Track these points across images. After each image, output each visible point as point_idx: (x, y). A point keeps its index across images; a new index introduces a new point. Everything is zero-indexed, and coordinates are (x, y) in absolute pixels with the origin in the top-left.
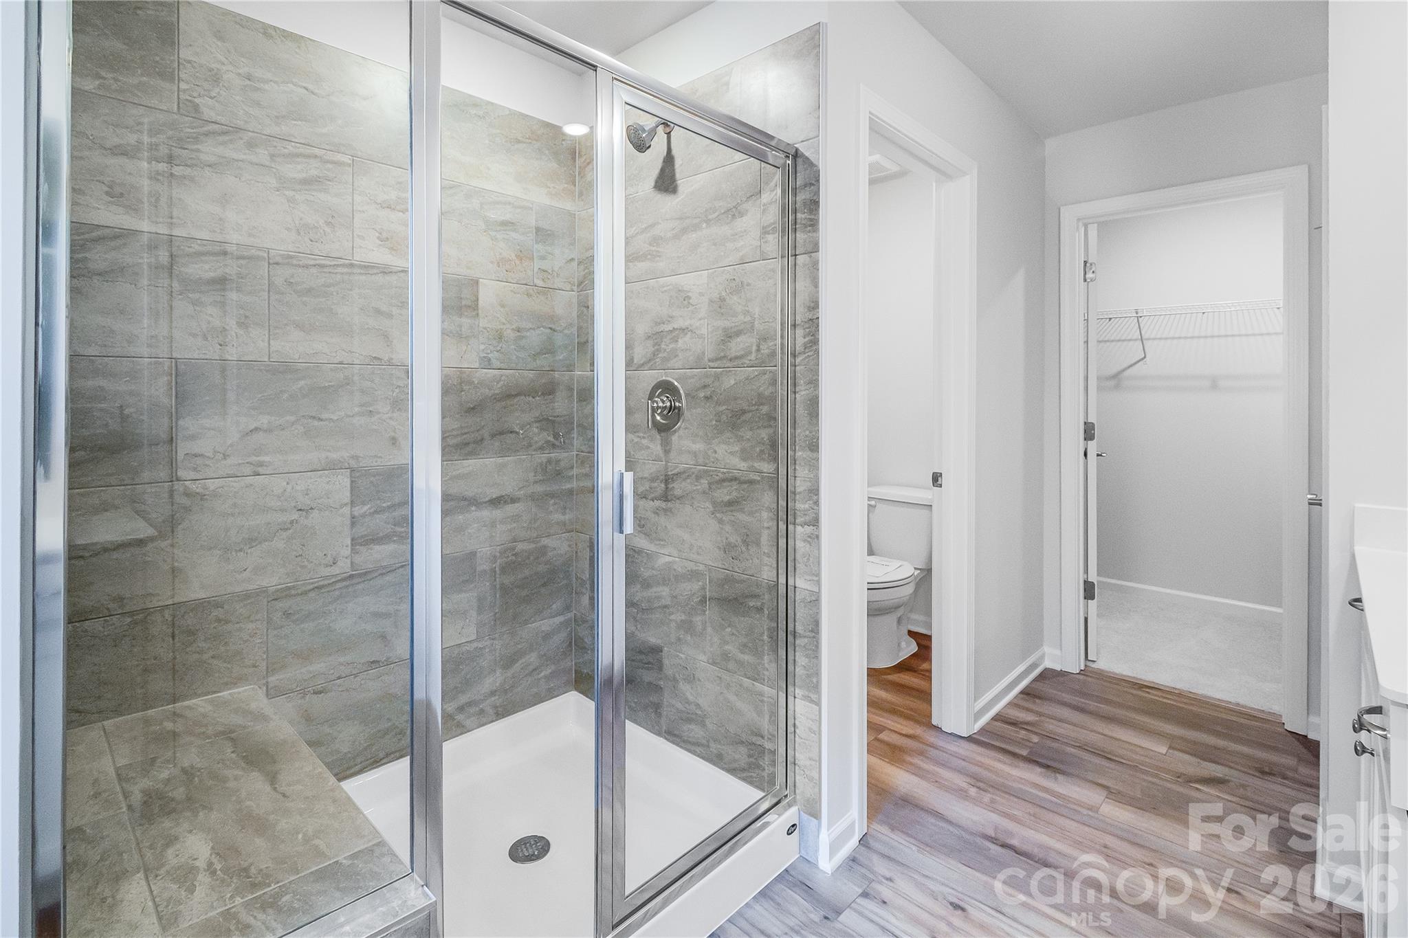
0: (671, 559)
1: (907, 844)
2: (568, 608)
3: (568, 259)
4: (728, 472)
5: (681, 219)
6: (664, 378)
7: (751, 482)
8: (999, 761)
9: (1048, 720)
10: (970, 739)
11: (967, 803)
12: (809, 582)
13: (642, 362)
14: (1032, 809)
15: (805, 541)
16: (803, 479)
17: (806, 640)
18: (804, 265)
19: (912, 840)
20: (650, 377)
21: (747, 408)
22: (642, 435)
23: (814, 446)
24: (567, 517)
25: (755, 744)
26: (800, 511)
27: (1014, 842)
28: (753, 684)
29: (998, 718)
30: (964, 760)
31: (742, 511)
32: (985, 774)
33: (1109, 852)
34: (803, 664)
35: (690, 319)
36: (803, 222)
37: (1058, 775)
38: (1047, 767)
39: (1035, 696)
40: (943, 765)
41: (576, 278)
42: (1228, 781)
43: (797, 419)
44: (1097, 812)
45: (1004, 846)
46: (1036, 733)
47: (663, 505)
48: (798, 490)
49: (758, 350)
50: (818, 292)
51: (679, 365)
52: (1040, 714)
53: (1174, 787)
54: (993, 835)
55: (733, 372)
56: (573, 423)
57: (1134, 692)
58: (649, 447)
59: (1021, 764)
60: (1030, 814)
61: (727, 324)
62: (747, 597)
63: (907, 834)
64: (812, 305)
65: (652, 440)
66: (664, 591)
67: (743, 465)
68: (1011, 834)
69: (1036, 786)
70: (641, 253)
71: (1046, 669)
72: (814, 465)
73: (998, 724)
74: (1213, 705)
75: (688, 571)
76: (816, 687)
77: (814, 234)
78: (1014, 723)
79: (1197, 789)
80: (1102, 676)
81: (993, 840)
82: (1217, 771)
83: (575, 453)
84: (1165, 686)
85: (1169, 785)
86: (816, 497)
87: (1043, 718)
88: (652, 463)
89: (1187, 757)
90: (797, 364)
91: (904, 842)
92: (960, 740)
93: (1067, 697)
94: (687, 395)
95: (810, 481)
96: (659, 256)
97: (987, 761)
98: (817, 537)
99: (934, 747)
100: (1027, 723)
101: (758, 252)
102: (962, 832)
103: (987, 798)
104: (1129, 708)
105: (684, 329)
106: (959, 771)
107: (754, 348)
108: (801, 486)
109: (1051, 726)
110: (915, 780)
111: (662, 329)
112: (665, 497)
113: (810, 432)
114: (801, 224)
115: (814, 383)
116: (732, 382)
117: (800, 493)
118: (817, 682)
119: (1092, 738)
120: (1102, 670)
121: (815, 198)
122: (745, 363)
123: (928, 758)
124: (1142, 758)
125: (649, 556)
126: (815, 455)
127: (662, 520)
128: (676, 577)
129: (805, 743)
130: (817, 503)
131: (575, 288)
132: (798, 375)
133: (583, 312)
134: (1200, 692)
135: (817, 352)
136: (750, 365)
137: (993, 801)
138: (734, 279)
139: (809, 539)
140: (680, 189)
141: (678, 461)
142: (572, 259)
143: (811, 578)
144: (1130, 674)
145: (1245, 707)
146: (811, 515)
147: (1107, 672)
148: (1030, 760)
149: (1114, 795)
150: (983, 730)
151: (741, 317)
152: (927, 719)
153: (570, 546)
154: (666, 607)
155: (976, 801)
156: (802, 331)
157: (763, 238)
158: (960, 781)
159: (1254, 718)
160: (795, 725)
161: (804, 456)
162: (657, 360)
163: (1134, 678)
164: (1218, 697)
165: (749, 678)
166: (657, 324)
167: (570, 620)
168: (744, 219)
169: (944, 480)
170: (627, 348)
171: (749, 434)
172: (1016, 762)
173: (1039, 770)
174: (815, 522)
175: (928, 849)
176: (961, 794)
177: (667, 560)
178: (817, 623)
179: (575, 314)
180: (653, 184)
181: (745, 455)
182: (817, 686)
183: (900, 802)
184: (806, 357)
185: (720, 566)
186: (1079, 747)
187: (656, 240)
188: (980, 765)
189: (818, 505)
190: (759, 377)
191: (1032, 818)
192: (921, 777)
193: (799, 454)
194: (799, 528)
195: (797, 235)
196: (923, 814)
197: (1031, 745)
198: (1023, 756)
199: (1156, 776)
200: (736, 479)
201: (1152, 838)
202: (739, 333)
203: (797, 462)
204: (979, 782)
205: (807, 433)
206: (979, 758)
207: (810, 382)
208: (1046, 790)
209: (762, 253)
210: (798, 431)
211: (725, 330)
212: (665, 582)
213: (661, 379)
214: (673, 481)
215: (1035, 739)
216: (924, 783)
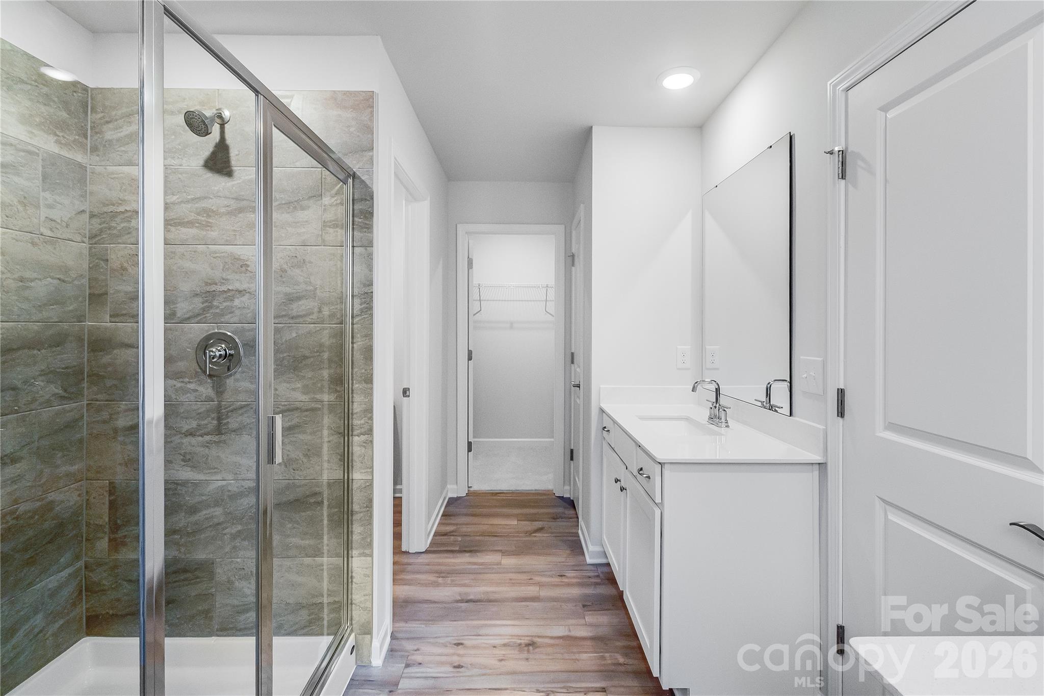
0: (224, 483)
1: (418, 626)
2: (77, 557)
3: (79, 210)
4: (289, 405)
5: (237, 199)
6: (216, 331)
7: (313, 410)
8: (447, 558)
9: (461, 526)
10: (427, 552)
11: (440, 588)
12: (364, 474)
13: (187, 316)
14: (472, 576)
15: (360, 446)
16: (359, 403)
17: (362, 515)
18: (361, 254)
19: (419, 622)
20: (197, 331)
21: (308, 355)
22: (187, 380)
23: (369, 380)
24: (76, 467)
25: (316, 604)
26: (356, 426)
27: (472, 597)
28: (314, 560)
29: (436, 534)
30: (428, 565)
31: (305, 432)
32: (443, 568)
33: (513, 581)
34: (359, 532)
35: (248, 283)
36: (360, 224)
37: (477, 554)
38: (470, 551)
39: (450, 516)
40: (419, 572)
41: (88, 231)
42: (544, 528)
43: (354, 361)
44: (501, 564)
45: (467, 601)
46: (459, 536)
47: (216, 438)
48: (355, 411)
49: (320, 311)
50: (372, 275)
51: (236, 319)
52: (457, 524)
53: (527, 539)
54: (460, 599)
55: (295, 327)
56: (83, 373)
57: (495, 498)
58: (198, 390)
59: (458, 555)
60: (472, 580)
61: (288, 290)
62: (308, 496)
63: (415, 620)
64: (368, 283)
65: (201, 383)
66: (218, 511)
67: (303, 398)
68: (467, 594)
69: (470, 563)
70: (187, 220)
71: (449, 498)
72: (369, 393)
73: (437, 538)
74: (527, 493)
75: (246, 488)
76: (370, 545)
77: (369, 235)
78: (445, 534)
79: (535, 536)
80: (476, 494)
81: (462, 601)
82: (538, 524)
83: (85, 402)
84: (507, 490)
85: (524, 539)
86: (370, 415)
87: (458, 526)
88: (201, 404)
89: (527, 522)
90: (354, 323)
91: (414, 625)
92: (423, 555)
93: (465, 511)
94: (244, 345)
95: (365, 404)
96: (211, 227)
97: (441, 561)
98: (372, 442)
99: (408, 565)
100: (453, 532)
101: (320, 239)
102: (445, 605)
103: (449, 580)
104: (496, 507)
105: (241, 291)
106: (428, 572)
107: (316, 310)
108: (357, 407)
109: (464, 529)
110: (406, 588)
111: (214, 289)
112: (219, 431)
113: (365, 371)
114: (357, 225)
115: (369, 336)
116: (294, 335)
117: (356, 413)
118: (371, 540)
119: (485, 528)
120: (476, 491)
121: (369, 210)
122: (307, 321)
123: (408, 572)
124: (509, 530)
125: (196, 485)
126: (369, 386)
127: (214, 452)
128: (230, 497)
129: (361, 586)
130: (371, 418)
131: (86, 240)
132: (356, 331)
133: (97, 265)
134: (520, 489)
135: (371, 315)
136: (312, 322)
137: (452, 581)
138: (296, 256)
139: (364, 444)
140: (236, 174)
141: (233, 400)
142: (83, 211)
143: (366, 471)
144: (489, 489)
145: (539, 490)
146: (367, 427)
147: (478, 491)
148: (462, 551)
149: (504, 553)
150: (432, 544)
151: (303, 286)
152: (399, 549)
153: (79, 495)
154: (219, 524)
155: (445, 585)
156: (359, 300)
157: (324, 230)
158: (432, 578)
159: (545, 494)
160: (352, 576)
161: (361, 387)
162: (208, 315)
163: (491, 490)
164: (528, 489)
165: (309, 557)
166: (207, 284)
167: (79, 569)
168: (306, 212)
169: (412, 393)
170: (167, 303)
171: (310, 375)
172: (455, 555)
173: (467, 554)
174: (370, 431)
175: (430, 622)
176: (435, 584)
177: (220, 484)
178: (370, 501)
179: (86, 266)
180: (202, 162)
181: (306, 390)
182: (370, 543)
183: (403, 604)
184: (362, 319)
185: (281, 478)
186: (480, 535)
187: (208, 212)
188: (439, 564)
189: (372, 420)
190: (320, 331)
191: (475, 581)
192: (410, 585)
193: (356, 386)
194: (356, 439)
195: (355, 233)
196: (421, 605)
197: (459, 542)
198: (457, 550)
199: (518, 536)
200: (297, 409)
201: (526, 566)
202: (299, 298)
203: (354, 392)
204: (440, 573)
205: (363, 371)
206: (437, 560)
207: (366, 336)
208: (475, 564)
209: (323, 241)
210: (355, 370)
211: (286, 294)
212: (217, 504)
213: (214, 331)
214: (228, 417)
215: (459, 539)
216: (412, 588)
